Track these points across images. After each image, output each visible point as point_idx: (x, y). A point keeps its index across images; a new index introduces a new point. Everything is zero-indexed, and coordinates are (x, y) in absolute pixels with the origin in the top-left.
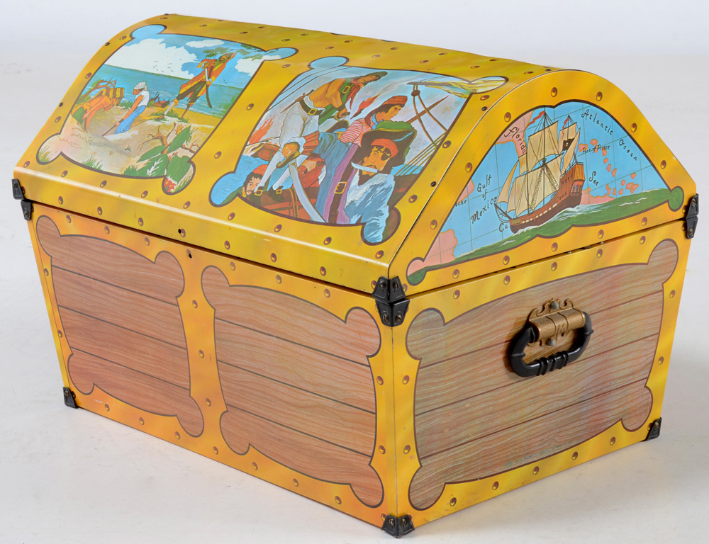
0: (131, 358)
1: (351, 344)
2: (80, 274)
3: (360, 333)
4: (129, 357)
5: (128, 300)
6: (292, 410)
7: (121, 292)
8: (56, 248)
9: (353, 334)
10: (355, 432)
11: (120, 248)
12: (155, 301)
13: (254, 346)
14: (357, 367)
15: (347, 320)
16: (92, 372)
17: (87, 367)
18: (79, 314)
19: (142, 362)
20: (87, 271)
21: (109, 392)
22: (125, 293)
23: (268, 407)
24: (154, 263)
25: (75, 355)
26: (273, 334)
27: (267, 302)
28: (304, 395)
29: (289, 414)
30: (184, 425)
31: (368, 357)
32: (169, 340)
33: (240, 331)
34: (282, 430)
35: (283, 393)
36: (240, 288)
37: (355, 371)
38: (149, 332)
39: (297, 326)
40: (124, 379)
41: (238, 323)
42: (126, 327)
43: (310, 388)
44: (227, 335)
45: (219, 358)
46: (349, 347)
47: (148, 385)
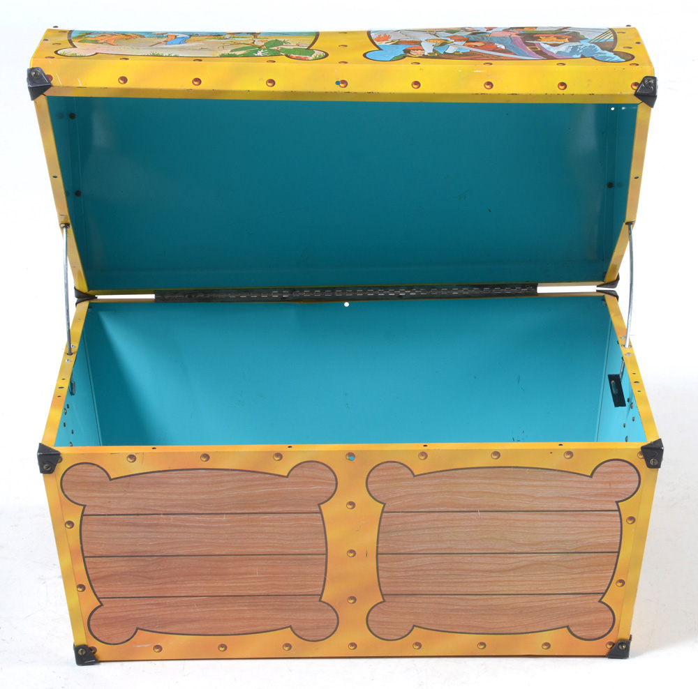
0: (220, 584)
1: (596, 495)
2: (138, 515)
3: (610, 483)
4: (215, 584)
5: (229, 525)
6: (491, 577)
7: (217, 518)
8: (98, 494)
9: (600, 486)
10: (585, 575)
11: (226, 472)
12: (277, 516)
13: (443, 527)
14: (600, 515)
15: (595, 474)
16: (137, 616)
17: (128, 613)
18: (126, 558)
19: (238, 584)
20: (156, 508)
21: (167, 631)
22: (224, 518)
23: (455, 582)
24: (287, 477)
25: (105, 606)
26: (475, 510)
27: (472, 481)
28: (515, 558)
29: (489, 581)
30: (301, 633)
31: (617, 502)
32: (297, 551)
33: (423, 517)
34: (474, 600)
35: (482, 563)
36: (432, 475)
37: (598, 519)
38: (260, 551)
39: (515, 495)
40: (198, 610)
41: (420, 510)
42: (217, 553)
43: (527, 549)
44: (400, 526)
45: (380, 551)
46: (593, 499)
47: (245, 606)
